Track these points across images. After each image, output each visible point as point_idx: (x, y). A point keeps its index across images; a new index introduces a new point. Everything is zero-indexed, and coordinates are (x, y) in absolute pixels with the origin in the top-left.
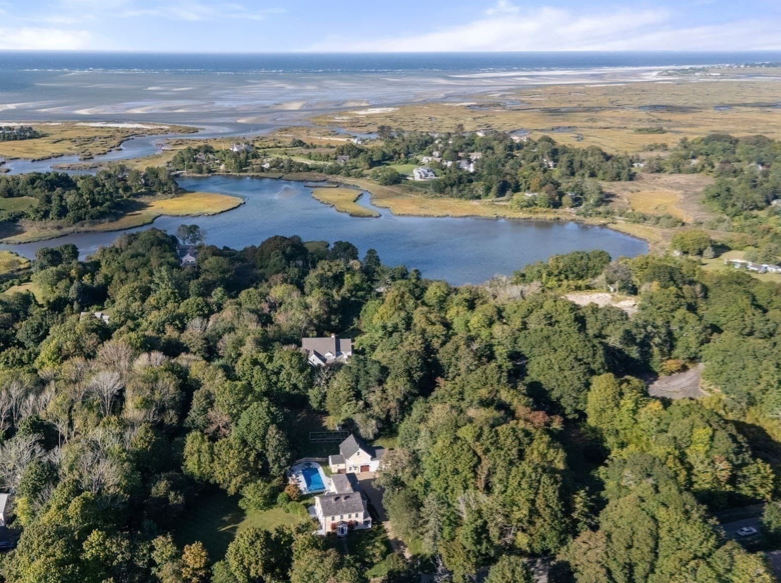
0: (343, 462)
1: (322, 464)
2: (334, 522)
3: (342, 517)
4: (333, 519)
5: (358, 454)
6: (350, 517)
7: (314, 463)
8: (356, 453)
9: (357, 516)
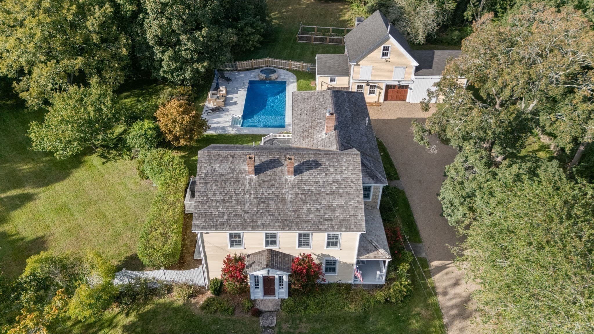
0: (346, 72)
1: (300, 75)
2: (237, 251)
3: (271, 239)
4: (235, 241)
5: (385, 53)
6: (304, 241)
7: (283, 72)
8: (381, 49)
9: (333, 242)
